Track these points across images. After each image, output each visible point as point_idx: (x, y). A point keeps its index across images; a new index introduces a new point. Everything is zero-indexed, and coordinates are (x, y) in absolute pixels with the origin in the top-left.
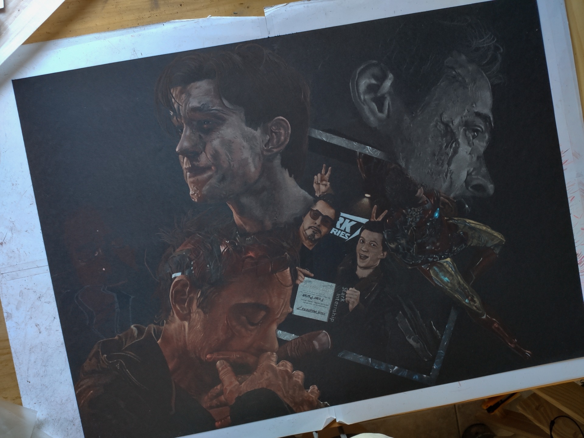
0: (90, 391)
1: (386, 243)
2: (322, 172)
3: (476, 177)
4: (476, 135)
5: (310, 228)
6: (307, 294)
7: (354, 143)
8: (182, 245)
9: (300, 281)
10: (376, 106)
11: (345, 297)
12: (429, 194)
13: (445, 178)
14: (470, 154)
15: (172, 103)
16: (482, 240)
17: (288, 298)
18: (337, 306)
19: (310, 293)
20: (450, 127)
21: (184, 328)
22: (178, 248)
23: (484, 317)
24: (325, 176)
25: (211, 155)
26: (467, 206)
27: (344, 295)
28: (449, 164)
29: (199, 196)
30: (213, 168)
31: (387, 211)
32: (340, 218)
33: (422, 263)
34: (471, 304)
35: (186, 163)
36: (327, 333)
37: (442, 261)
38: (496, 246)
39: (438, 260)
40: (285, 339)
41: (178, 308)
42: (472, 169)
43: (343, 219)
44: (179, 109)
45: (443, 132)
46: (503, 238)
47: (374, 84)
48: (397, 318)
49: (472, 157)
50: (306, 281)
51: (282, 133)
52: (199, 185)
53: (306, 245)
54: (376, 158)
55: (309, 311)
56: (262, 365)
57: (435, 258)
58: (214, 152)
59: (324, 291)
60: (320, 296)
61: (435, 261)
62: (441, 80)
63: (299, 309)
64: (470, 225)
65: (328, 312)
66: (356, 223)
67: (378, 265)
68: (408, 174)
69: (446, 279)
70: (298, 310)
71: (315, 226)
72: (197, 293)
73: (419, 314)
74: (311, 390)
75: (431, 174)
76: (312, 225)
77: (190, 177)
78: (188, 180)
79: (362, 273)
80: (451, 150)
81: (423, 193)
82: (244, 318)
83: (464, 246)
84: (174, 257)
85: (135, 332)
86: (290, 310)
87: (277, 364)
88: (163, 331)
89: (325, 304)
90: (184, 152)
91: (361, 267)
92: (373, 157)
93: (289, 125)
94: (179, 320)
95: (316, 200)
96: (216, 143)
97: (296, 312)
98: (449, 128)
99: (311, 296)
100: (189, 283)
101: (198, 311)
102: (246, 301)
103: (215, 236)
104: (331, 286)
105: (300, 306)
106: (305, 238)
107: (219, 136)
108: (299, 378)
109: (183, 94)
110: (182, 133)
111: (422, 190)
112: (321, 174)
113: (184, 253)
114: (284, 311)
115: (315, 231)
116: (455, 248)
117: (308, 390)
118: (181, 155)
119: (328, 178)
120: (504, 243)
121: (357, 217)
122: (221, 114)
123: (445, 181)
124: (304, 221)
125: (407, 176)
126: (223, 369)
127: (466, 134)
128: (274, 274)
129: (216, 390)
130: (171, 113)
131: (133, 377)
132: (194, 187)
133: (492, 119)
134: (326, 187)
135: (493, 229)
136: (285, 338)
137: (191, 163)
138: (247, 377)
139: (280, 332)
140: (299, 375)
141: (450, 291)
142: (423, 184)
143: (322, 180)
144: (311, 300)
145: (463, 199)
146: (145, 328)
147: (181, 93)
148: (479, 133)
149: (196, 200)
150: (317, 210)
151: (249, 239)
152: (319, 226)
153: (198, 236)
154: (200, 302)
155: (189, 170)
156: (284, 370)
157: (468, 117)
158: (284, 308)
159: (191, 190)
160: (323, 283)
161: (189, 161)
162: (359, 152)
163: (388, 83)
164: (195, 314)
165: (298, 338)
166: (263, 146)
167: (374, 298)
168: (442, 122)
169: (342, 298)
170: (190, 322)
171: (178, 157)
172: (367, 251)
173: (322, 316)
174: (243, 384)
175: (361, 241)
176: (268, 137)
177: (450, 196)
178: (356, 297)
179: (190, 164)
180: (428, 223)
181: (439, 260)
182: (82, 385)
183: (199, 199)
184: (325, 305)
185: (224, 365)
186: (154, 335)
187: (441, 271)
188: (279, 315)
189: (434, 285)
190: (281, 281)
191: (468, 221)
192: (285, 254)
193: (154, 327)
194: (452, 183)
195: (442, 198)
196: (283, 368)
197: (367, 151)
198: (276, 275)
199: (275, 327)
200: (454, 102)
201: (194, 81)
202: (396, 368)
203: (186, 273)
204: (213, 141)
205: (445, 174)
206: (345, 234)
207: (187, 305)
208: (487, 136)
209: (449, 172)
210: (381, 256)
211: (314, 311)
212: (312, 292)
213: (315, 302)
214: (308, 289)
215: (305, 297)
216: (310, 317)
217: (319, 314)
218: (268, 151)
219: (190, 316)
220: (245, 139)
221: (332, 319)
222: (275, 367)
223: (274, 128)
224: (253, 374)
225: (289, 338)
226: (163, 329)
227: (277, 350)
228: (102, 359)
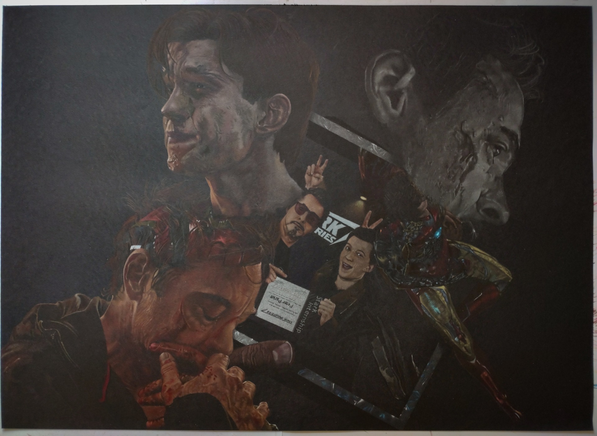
0: (17, 358)
1: (375, 255)
2: (317, 164)
3: (490, 200)
4: (499, 153)
5: (292, 222)
6: (276, 297)
7: (359, 138)
8: (147, 216)
9: (271, 280)
10: (390, 101)
11: (318, 308)
12: (433, 209)
13: (455, 195)
14: (488, 172)
15: (167, 59)
16: (485, 272)
17: (254, 296)
18: (307, 316)
19: (279, 295)
20: (470, 138)
21: (133, 308)
22: (143, 218)
23: (473, 362)
24: (319, 168)
25: (199, 123)
26: (474, 231)
27: (317, 305)
28: (462, 180)
29: (177, 165)
30: (198, 137)
31: (382, 219)
32: (328, 218)
33: (411, 287)
34: (461, 343)
35: (169, 126)
36: (290, 345)
37: (435, 288)
38: (501, 282)
39: (430, 286)
40: (242, 343)
41: (131, 285)
42: (487, 190)
43: (331, 220)
44: (173, 67)
45: (460, 142)
46: (510, 275)
47: (393, 76)
48: (372, 343)
49: (490, 177)
50: (277, 281)
51: (280, 112)
52: (179, 152)
53: (284, 241)
54: (380, 159)
55: (274, 316)
56: (210, 367)
57: (428, 283)
58: (202, 120)
59: (295, 296)
60: (290, 301)
61: (427, 286)
62: (468, 85)
63: (264, 311)
64: (475, 253)
65: (296, 321)
66: (344, 226)
67: (361, 278)
68: (413, 183)
69: (436, 309)
70: (262, 312)
71: (299, 221)
72: (154, 271)
73: (399, 343)
74: (261, 407)
75: (439, 187)
76: (296, 220)
77: (170, 143)
78: (168, 145)
79: (341, 284)
80: (466, 164)
81: (426, 207)
82: (200, 309)
83: (464, 275)
84: (137, 227)
85: (78, 302)
86: (253, 311)
87: (228, 369)
88: (108, 307)
90: (170, 114)
91: (342, 278)
92: (377, 157)
93: (290, 105)
94: (129, 298)
95: (305, 193)
96: (206, 110)
97: (260, 314)
98: (468, 139)
99: (280, 300)
100: (147, 259)
101: (151, 292)
102: (206, 291)
103: (186, 212)
104: (305, 292)
105: (265, 308)
106: (285, 233)
107: (211, 103)
108: (249, 390)
110: (171, 93)
111: (426, 203)
112: (316, 165)
113: (148, 225)
114: (247, 311)
115: (297, 227)
116: (453, 276)
117: (257, 406)
118: (165, 116)
119: (322, 172)
120: (510, 281)
121: (347, 220)
122: (217, 80)
123: (453, 198)
124: (287, 214)
125: (412, 185)
126: (166, 362)
127: (486, 150)
128: (243, 267)
129: (155, 385)
130: (163, 69)
131: (66, 352)
132: (173, 154)
133: (519, 137)
134: (318, 180)
135: (500, 262)
136: (242, 341)
137: (174, 127)
138: (192, 377)
139: (237, 333)
140: (249, 386)
141: (439, 324)
142: (428, 197)
143: (315, 172)
144: (279, 304)
145: (471, 223)
146: (90, 299)
147: (179, 49)
148: (502, 151)
149: (173, 169)
150: (304, 205)
151: (223, 223)
152: (303, 222)
153: (167, 209)
154: (155, 282)
156: (234, 378)
157: (492, 131)
158: (247, 307)
159: (169, 156)
160: (296, 287)
161: (173, 125)
162: (362, 148)
163: (408, 78)
164: (147, 295)
165: (256, 344)
166: (257, 123)
167: (350, 315)
168: (462, 132)
169: (315, 308)
170: (141, 302)
171: (162, 118)
172: (352, 261)
173: (288, 325)
174: (185, 384)
175: (347, 248)
176: (264, 114)
177: (457, 216)
178: (330, 310)
180: (427, 241)
181: (432, 286)
182: (10, 350)
183: (176, 168)
184: (294, 312)
185: (168, 359)
186: (97, 310)
187: (432, 299)
188: (240, 314)
189: (421, 313)
190: (249, 276)
191: (473, 248)
192: (259, 247)
193: (99, 301)
194: (461, 201)
195: (447, 216)
196: (234, 376)
197: (372, 149)
198: (245, 268)
199: (233, 326)
200: (479, 111)
201: (194, 39)
202: (362, 400)
203: (146, 247)
204: (203, 108)
205: (455, 190)
206: (330, 237)
207: (140, 284)
208: (510, 156)
209: (460, 188)
210: (367, 269)
211: (280, 316)
212: (281, 295)
213: (283, 308)
214: (278, 291)
215: (272, 299)
216: (275, 323)
217: (286, 322)
218: (262, 129)
219: (142, 295)
220: (239, 111)
221: (298, 330)
222: (225, 372)
223: (272, 105)
224: (199, 375)
225: (246, 341)
226: (109, 304)
227: (231, 353)
228: (37, 325)
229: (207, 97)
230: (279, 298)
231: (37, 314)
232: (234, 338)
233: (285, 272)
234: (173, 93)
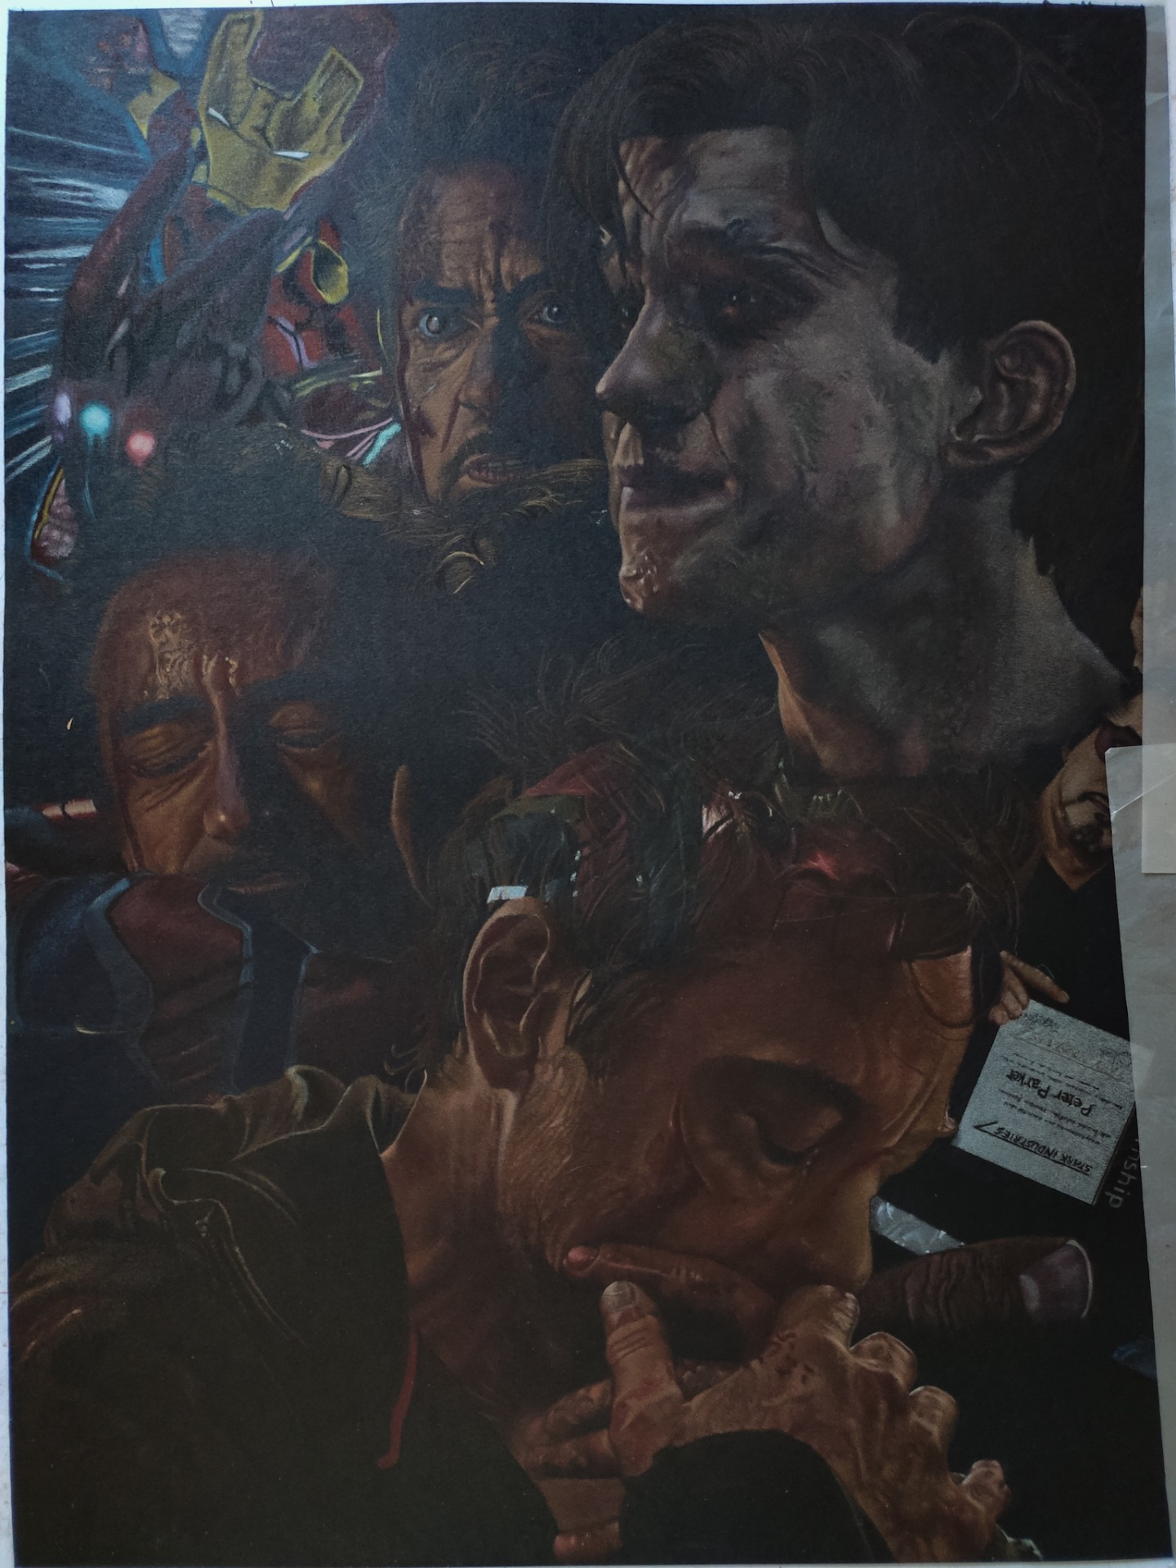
0: (69, 1308)
5: (1086, 796)
6: (1029, 1074)
8: (548, 777)
9: (1009, 1013)
15: (617, 196)
17: (944, 1077)
19: (1042, 1070)
21: (500, 1118)
22: (532, 785)
25: (734, 433)
29: (655, 589)
30: (730, 484)
35: (627, 445)
36: (1085, 1254)
40: (903, 1245)
41: (490, 1031)
44: (637, 226)
50: (1031, 1018)
51: (1037, 386)
52: (661, 542)
53: (1056, 866)
55: (1023, 1146)
56: (788, 1336)
58: (747, 423)
59: (1101, 1072)
60: (1082, 1090)
63: (985, 1128)
70: (977, 1131)
72: (576, 982)
74: (975, 1478)
77: (631, 506)
78: (622, 517)
82: (747, 1122)
84: (514, 817)
85: (297, 1096)
86: (944, 1126)
87: (852, 1345)
88: (411, 1113)
89: (1097, 1128)
93: (1073, 362)
94: (486, 1082)
95: (1133, 685)
96: (761, 386)
97: (970, 1140)
99: (1043, 1086)
100: (549, 936)
101: (564, 1058)
102: (768, 1053)
105: (989, 1118)
106: (1058, 836)
107: (779, 358)
108: (932, 1419)
109: (663, 168)
110: (631, 326)
113: (553, 811)
117: (963, 1475)
118: (610, 410)
122: (801, 272)
124: (1066, 765)
126: (624, 1319)
128: (905, 966)
129: (583, 1404)
130: (602, 234)
132: (640, 548)
136: (904, 1238)
137: (644, 452)
138: (721, 1373)
139: (886, 1209)
140: (935, 1404)
144: (1040, 1101)
146: (342, 1085)
147: (660, 161)
149: (639, 605)
150: (1129, 730)
151: (825, 800)
153: (621, 751)
154: (579, 1020)
155: (634, 477)
156: (875, 1373)
158: (921, 1111)
159: (626, 558)
160: (1104, 1040)
161: (639, 442)
164: (550, 1067)
165: (961, 1249)
166: (949, 430)
170: (528, 1097)
171: (599, 419)
173: (1073, 1177)
174: (697, 1399)
176: (976, 396)
179: (640, 452)
182: (45, 1278)
183: (651, 598)
184: (1096, 1131)
185: (630, 1306)
186: (371, 1125)
188: (896, 1139)
190: (926, 997)
192: (963, 888)
193: (377, 1093)
196: (876, 1366)
198: (911, 968)
199: (869, 1184)
203: (545, 893)
204: (749, 376)
207: (526, 1026)
211: (1044, 1147)
212: (1049, 1069)
213: (1056, 1115)
214: (1037, 1052)
215: (1015, 1082)
216: (1026, 1174)
217: (1065, 1167)
218: (965, 450)
219: (532, 1070)
220: (884, 388)
221: (1114, 1197)
222: (841, 1352)
223: (1007, 361)
224: (747, 1366)
225: (921, 1241)
226: (412, 1105)
227: (864, 1283)
228: (144, 1184)
229: (764, 338)
230: (1039, 1081)
231: (143, 1145)
232: (876, 1229)
233: (1060, 982)
234: (638, 324)
